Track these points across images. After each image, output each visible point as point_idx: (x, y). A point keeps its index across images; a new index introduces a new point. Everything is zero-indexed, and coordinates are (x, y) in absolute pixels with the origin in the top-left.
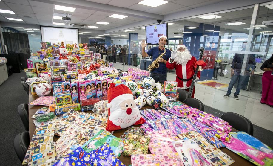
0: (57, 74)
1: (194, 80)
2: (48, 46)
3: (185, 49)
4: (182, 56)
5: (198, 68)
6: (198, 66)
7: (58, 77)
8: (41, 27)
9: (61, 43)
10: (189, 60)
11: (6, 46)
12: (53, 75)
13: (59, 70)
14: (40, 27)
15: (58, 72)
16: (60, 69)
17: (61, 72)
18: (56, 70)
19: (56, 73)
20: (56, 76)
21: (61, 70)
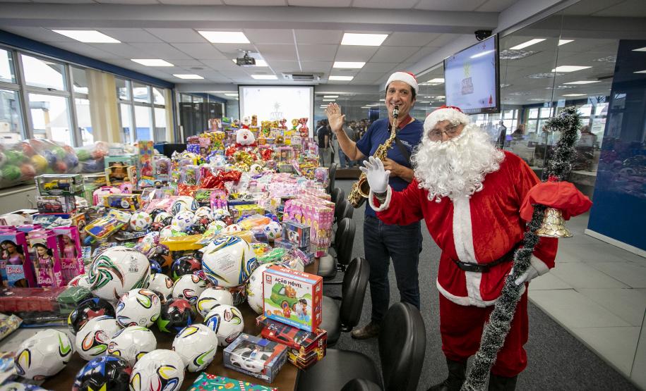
0: (50, 194)
1: (518, 274)
2: (223, 125)
3: (462, 125)
4: (455, 163)
5: (539, 219)
6: (541, 209)
7: (53, 201)
8: (240, 87)
9: (251, 119)
10: (487, 170)
11: (182, 128)
12: (41, 197)
13: (56, 185)
14: (238, 87)
15: (52, 191)
16: (61, 181)
17: (60, 191)
18: (49, 185)
19: (49, 192)
20: (47, 201)
21: (63, 184)
